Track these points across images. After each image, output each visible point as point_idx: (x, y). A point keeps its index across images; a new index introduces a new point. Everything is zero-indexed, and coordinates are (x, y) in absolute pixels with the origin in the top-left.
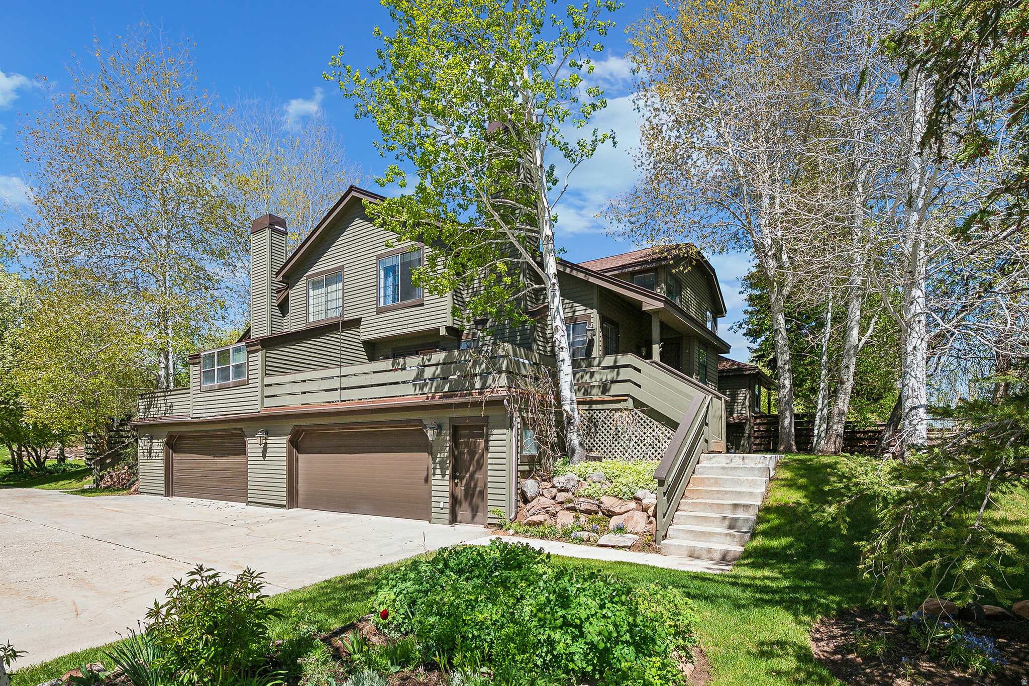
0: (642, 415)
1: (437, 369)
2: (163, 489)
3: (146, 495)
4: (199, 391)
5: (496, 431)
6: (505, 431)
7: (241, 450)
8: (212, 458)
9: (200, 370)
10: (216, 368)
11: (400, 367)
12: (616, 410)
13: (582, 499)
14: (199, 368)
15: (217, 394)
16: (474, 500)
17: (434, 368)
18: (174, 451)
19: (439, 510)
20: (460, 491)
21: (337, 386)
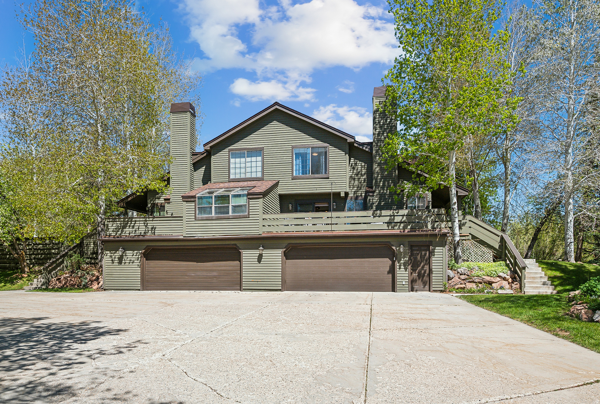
0: (475, 242)
1: (403, 218)
2: (140, 286)
3: (113, 291)
4: (194, 220)
5: (437, 248)
6: (442, 248)
7: (238, 257)
8: (196, 263)
9: (195, 206)
10: (213, 206)
11: (378, 215)
12: (465, 240)
13: (475, 278)
14: (194, 204)
15: (214, 222)
16: (424, 278)
17: (401, 217)
18: (147, 260)
19: (402, 286)
20: (415, 275)
21: (330, 222)
